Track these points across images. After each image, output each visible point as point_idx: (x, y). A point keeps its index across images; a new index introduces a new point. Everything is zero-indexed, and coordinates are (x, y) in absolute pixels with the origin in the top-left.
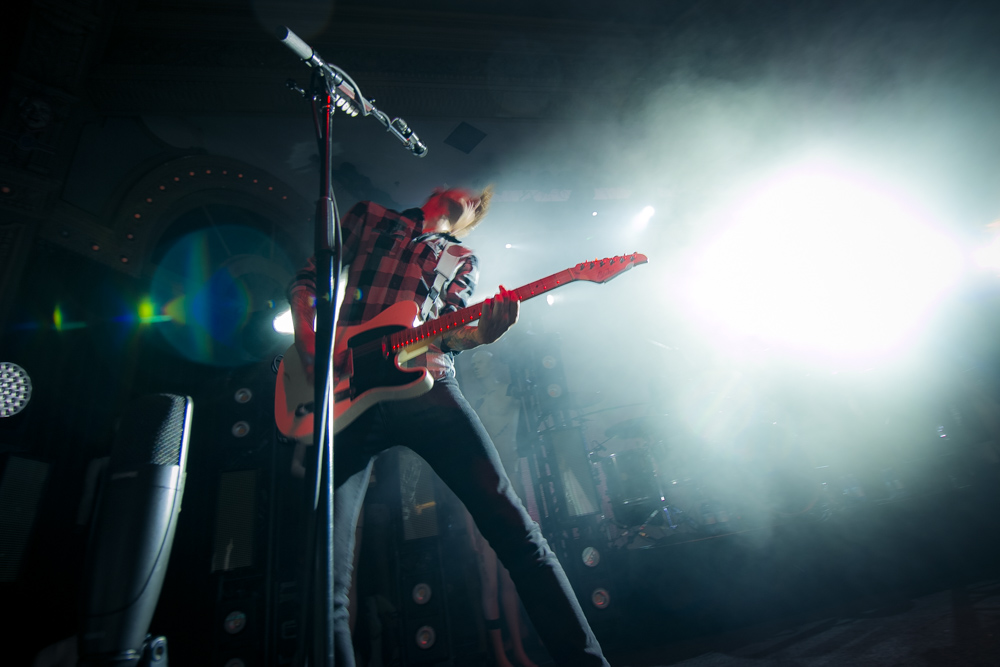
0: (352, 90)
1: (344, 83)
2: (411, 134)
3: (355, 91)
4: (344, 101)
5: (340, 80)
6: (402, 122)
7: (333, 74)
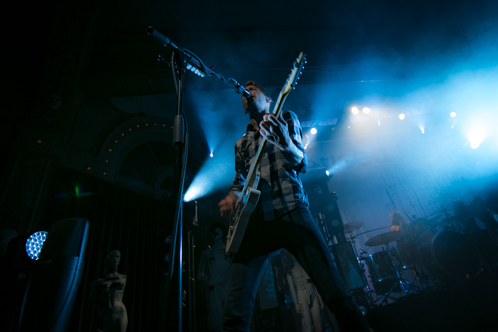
0: (198, 62)
1: (193, 58)
2: (240, 86)
3: (200, 62)
4: (195, 69)
5: (190, 56)
6: (234, 80)
7: (185, 53)
